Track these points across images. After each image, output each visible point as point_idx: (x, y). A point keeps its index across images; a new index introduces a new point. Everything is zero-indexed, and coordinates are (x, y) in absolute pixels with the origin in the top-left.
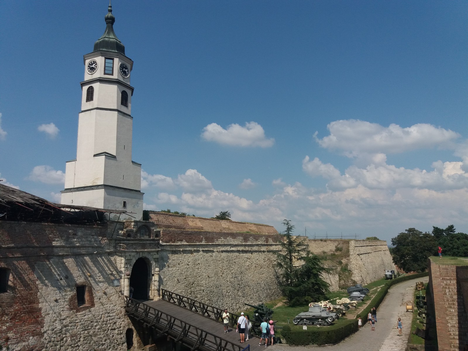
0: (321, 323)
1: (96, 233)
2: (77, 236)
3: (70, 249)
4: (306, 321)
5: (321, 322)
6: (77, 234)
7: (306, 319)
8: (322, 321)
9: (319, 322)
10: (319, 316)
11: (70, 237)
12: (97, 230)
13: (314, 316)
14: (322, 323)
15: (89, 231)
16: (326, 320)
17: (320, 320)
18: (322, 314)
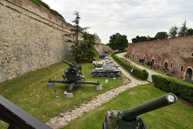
7: (101, 72)
10: (111, 71)
13: (107, 71)
16: (117, 74)
17: (112, 74)
18: (113, 70)
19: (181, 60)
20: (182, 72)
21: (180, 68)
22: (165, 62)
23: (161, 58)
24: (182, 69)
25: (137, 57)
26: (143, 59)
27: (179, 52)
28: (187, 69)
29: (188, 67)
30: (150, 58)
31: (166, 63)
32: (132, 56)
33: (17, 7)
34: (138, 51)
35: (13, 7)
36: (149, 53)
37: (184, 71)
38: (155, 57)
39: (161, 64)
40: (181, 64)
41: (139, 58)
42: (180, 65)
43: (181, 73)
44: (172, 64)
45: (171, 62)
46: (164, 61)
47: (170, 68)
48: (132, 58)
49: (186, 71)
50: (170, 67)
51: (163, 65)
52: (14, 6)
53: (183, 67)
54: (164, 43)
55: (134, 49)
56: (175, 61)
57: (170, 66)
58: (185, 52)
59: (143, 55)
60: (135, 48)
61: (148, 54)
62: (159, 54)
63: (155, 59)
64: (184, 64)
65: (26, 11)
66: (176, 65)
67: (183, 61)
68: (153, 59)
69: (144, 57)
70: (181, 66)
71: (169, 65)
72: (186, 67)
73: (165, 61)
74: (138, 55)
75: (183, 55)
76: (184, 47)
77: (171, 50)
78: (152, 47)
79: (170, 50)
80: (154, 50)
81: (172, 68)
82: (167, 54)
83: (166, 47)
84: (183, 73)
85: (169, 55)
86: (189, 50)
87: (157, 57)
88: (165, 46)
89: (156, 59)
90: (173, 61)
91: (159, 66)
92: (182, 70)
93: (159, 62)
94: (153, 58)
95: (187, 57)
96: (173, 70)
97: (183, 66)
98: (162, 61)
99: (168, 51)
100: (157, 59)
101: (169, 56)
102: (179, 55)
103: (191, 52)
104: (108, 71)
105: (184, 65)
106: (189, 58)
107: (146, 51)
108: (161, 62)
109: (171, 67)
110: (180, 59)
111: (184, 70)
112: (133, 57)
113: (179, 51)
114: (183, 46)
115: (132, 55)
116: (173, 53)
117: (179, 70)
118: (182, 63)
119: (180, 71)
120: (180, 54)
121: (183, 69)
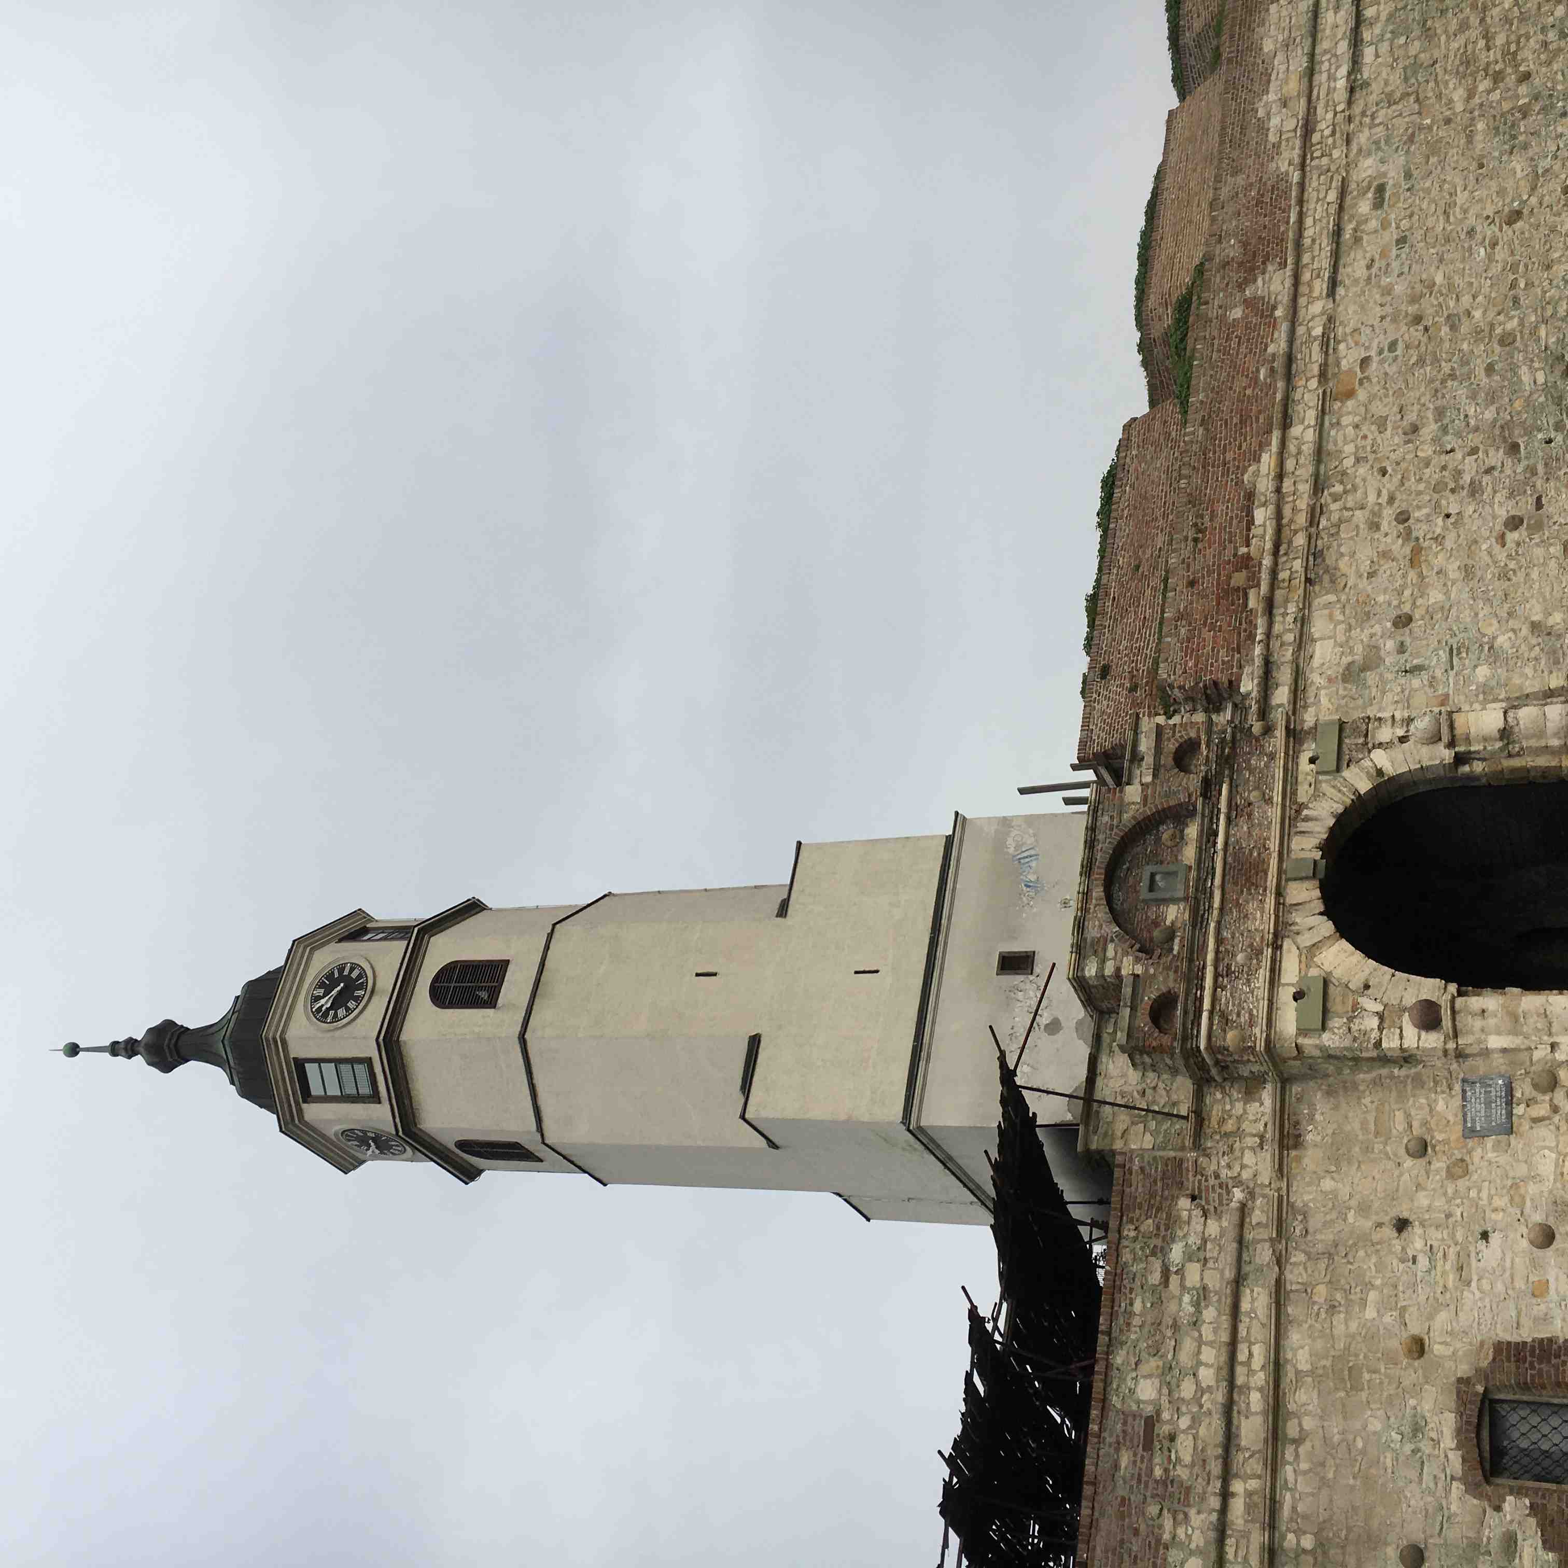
1: (1153, 1253)
2: (1158, 1413)
3: (1237, 1476)
6: (1149, 1410)
11: (1166, 1470)
12: (1135, 1239)
15: (1137, 1306)
33: (1309, 221)
35: (1317, 247)
52: (1314, 241)
65: (1316, 138)
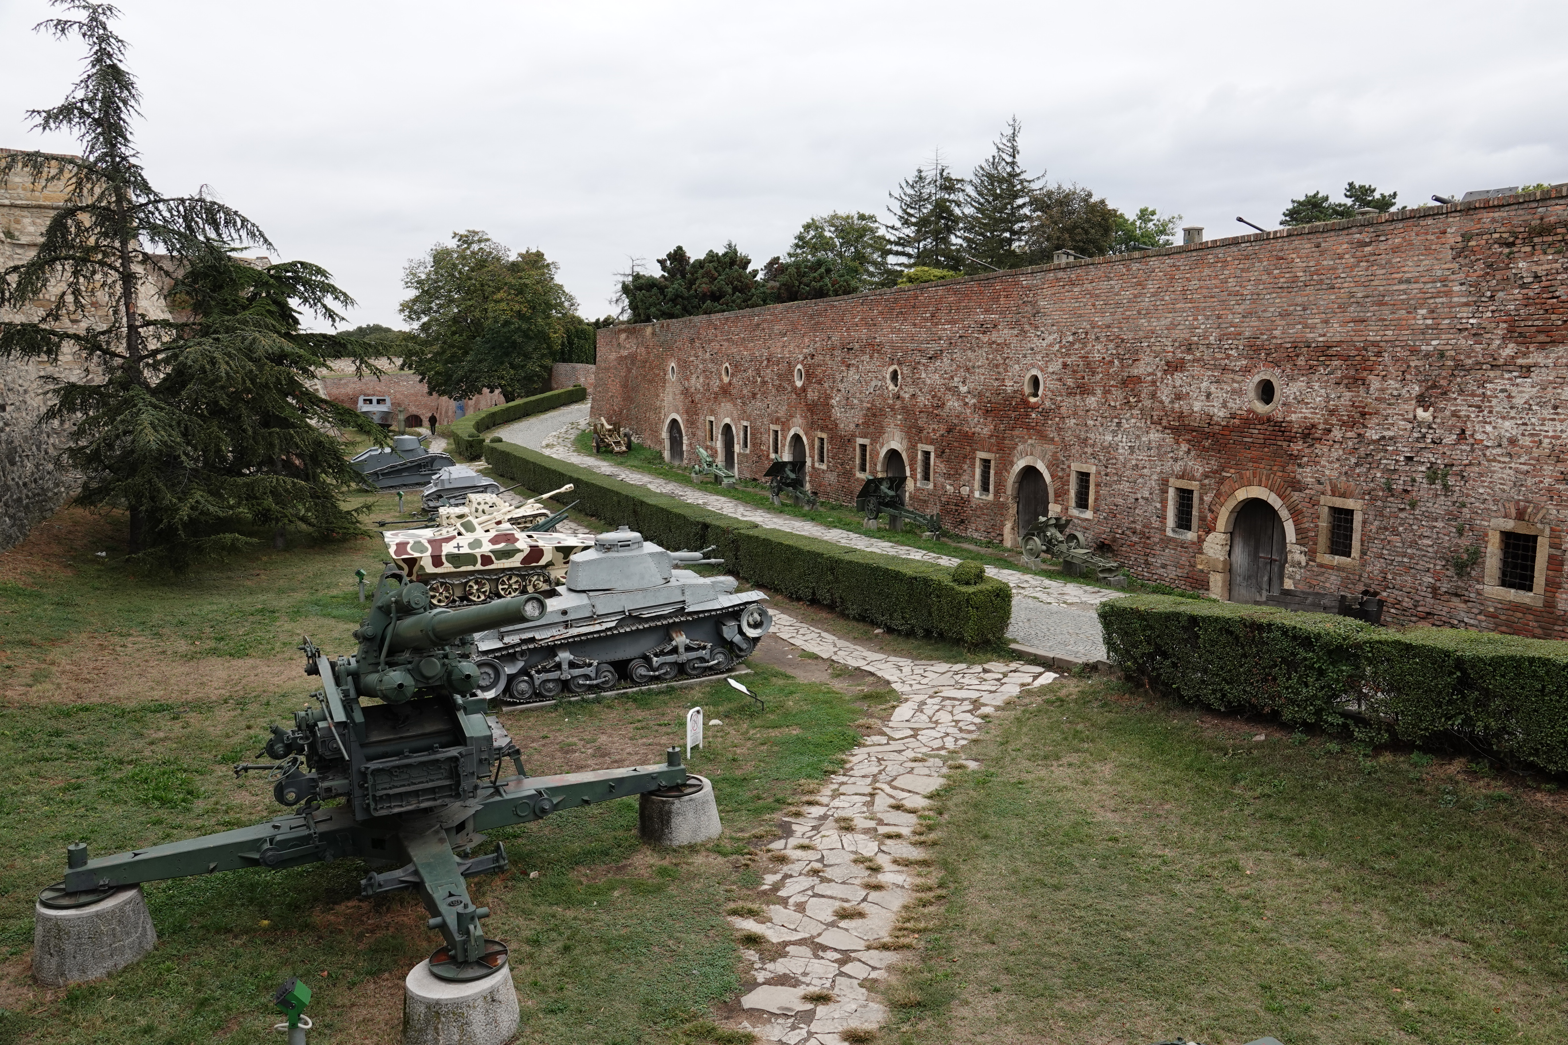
0: (684, 657)
4: (572, 665)
5: (688, 649)
7: (574, 644)
8: (694, 644)
9: (675, 650)
10: (667, 610)
13: (631, 617)
14: (693, 655)
16: (729, 632)
17: (681, 639)
18: (688, 598)
19: (1169, 439)
20: (1190, 536)
21: (1164, 502)
22: (1020, 464)
23: (969, 439)
24: (1190, 513)
25: (719, 444)
26: (786, 457)
27: (1138, 379)
28: (1231, 504)
29: (1242, 494)
30: (860, 441)
31: (1030, 472)
32: (661, 442)
34: (725, 391)
36: (848, 403)
37: (1209, 529)
38: (914, 433)
39: (977, 484)
40: (1167, 469)
41: (737, 449)
42: (1164, 484)
43: (1183, 545)
44: (1084, 477)
45: (1076, 466)
46: (1006, 463)
47: (1074, 512)
48: (667, 455)
49: (1222, 523)
50: (1073, 503)
51: (997, 493)
53: (1191, 492)
54: (987, 311)
55: (671, 377)
56: (1109, 449)
57: (1072, 493)
58: (1197, 370)
59: (777, 421)
60: (684, 365)
61: (837, 413)
62: (953, 404)
63: (912, 448)
64: (1198, 468)
66: (1125, 486)
67: (1184, 447)
68: (893, 455)
69: (797, 438)
70: (1171, 492)
71: (1061, 494)
72: (1218, 495)
73: (1012, 464)
74: (727, 428)
75: (1178, 397)
76: (1181, 333)
77: (1065, 365)
78: (873, 348)
79: (1055, 366)
80: (895, 373)
81: (1096, 511)
82: (1025, 402)
83: (1008, 345)
84: (1201, 540)
85: (1048, 404)
86: (1228, 357)
87: (936, 430)
88: (994, 336)
89: (922, 447)
90: (1089, 450)
91: (963, 502)
92: (1184, 522)
93: (954, 475)
94: (895, 445)
95: (1220, 414)
96: (1104, 532)
97: (1194, 485)
98: (986, 463)
99: (1034, 372)
100: (930, 448)
101: (1046, 414)
102: (1148, 403)
103: (1247, 371)
104: (639, 619)
105: (1198, 475)
106: (1233, 416)
107: (804, 389)
108: (978, 472)
109: (1082, 503)
110: (1154, 436)
111: (1202, 519)
112: (667, 444)
113: (1139, 370)
114: (1173, 326)
115: (655, 433)
116: (1084, 390)
117: (1163, 518)
118: (1178, 467)
119: (1169, 533)
120: (1153, 396)
121: (1195, 513)
